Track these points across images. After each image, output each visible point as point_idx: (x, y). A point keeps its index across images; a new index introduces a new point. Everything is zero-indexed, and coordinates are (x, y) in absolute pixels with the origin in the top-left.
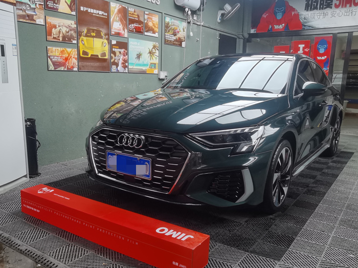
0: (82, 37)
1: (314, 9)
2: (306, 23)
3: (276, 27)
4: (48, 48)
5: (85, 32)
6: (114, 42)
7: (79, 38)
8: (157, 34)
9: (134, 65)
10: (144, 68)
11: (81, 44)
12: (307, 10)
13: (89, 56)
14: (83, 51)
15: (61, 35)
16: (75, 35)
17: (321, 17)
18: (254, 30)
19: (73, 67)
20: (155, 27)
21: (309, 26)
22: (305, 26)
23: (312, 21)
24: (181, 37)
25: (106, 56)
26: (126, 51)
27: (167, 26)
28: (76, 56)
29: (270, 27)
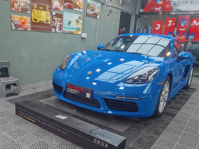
0: (34, 10)
2: (174, 7)
3: (156, 9)
4: (12, 15)
5: (36, 7)
6: (54, 14)
7: (32, 10)
8: (81, 9)
9: (66, 28)
10: (72, 31)
11: (33, 14)
13: (38, 22)
14: (34, 18)
15: (20, 8)
16: (29, 8)
17: (184, 4)
18: (142, 10)
19: (27, 28)
20: (80, 5)
21: (176, 9)
22: (174, 9)
23: (178, 6)
24: (96, 12)
25: (48, 22)
26: (62, 20)
27: (88, 5)
28: (30, 22)
29: (152, 8)
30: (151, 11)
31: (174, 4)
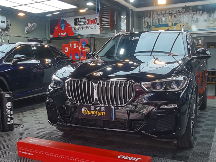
1: (78, 25)
2: (75, 32)
3: (62, 34)
12: (75, 26)
17: (82, 29)
21: (77, 34)
22: (75, 34)
23: (78, 31)
29: (59, 34)
30: (59, 36)
31: (75, 30)
